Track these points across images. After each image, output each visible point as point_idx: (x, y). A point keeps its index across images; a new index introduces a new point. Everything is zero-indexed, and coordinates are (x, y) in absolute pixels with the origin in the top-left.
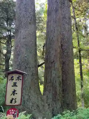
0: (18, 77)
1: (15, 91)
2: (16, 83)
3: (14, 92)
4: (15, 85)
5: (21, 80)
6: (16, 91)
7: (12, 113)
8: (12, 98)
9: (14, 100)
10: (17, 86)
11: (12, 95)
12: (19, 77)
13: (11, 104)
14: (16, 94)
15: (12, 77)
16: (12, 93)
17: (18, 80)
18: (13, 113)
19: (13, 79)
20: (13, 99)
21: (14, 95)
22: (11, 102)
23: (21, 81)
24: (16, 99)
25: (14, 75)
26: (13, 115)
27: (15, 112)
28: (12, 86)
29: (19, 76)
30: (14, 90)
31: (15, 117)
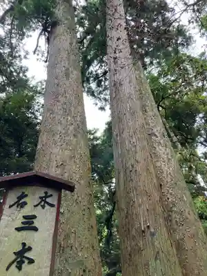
0: (44, 195)
1: (26, 248)
2: (34, 217)
3: (22, 256)
4: (29, 224)
6: (30, 249)
10: (36, 229)
11: (13, 267)
12: (46, 197)
14: (31, 261)
16: (14, 257)
17: (43, 207)
19: (25, 203)
21: (20, 268)
23: (54, 210)
25: (28, 190)
28: (18, 229)
29: (46, 193)
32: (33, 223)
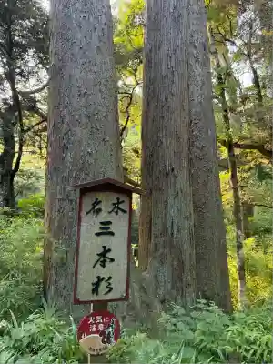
0: (116, 202)
1: (106, 251)
2: (110, 223)
3: (104, 256)
4: (106, 230)
5: (124, 212)
6: (109, 250)
7: (97, 327)
8: (98, 277)
9: (103, 285)
10: (112, 234)
11: (98, 266)
12: (119, 203)
13: (95, 298)
14: (112, 260)
15: (97, 202)
16: (98, 258)
17: (117, 213)
18: (101, 327)
19: (100, 210)
20: (100, 280)
21: (104, 266)
22: (95, 290)
23: (127, 215)
24: (110, 278)
25: (100, 196)
26: (102, 334)
27: (107, 326)
28: (98, 234)
29: (118, 199)
30: (104, 247)
31: (109, 341)
32: (109, 228)
